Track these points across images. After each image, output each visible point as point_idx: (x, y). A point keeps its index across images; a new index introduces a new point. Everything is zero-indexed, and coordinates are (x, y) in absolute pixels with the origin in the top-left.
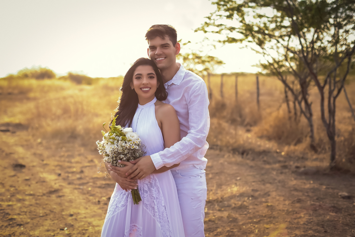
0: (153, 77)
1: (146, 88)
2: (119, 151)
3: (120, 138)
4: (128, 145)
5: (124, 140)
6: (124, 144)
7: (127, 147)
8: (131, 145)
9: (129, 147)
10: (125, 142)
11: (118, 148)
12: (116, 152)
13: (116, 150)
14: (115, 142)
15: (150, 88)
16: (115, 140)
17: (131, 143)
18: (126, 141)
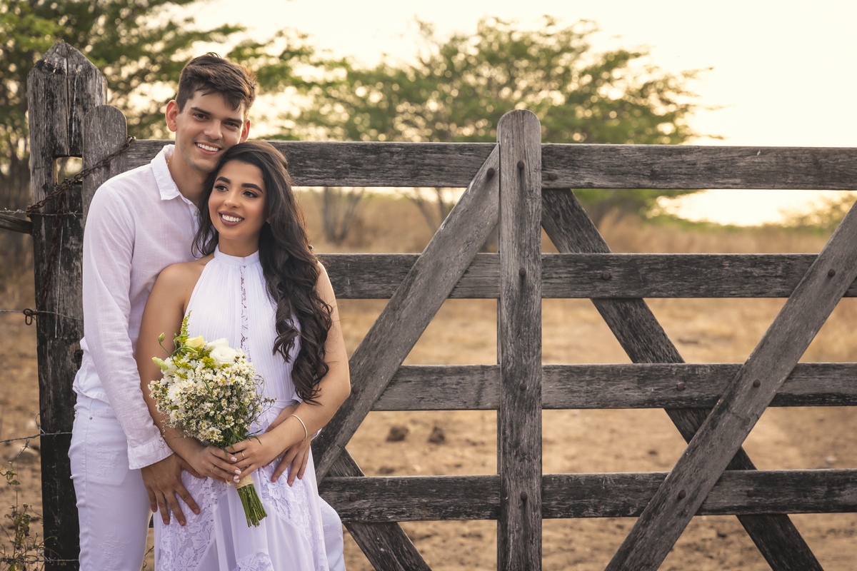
0: (255, 196)
1: (230, 215)
2: (199, 393)
3: (201, 364)
4: (219, 378)
5: (209, 366)
6: (209, 376)
7: (219, 381)
8: (228, 376)
9: (223, 382)
10: (212, 371)
11: (195, 385)
12: (193, 395)
13: (192, 391)
14: (189, 375)
15: (243, 219)
16: (189, 368)
17: (227, 373)
18: (215, 370)
